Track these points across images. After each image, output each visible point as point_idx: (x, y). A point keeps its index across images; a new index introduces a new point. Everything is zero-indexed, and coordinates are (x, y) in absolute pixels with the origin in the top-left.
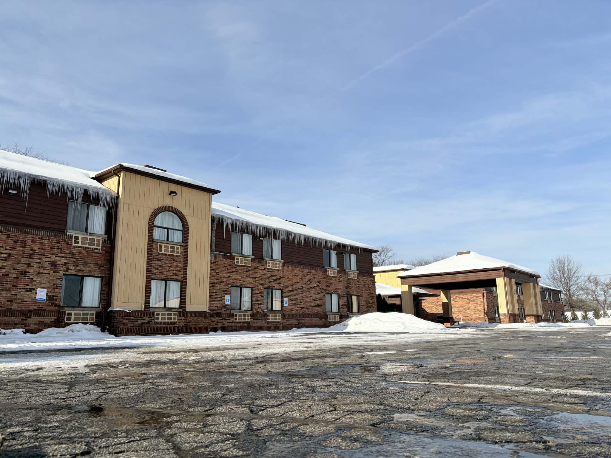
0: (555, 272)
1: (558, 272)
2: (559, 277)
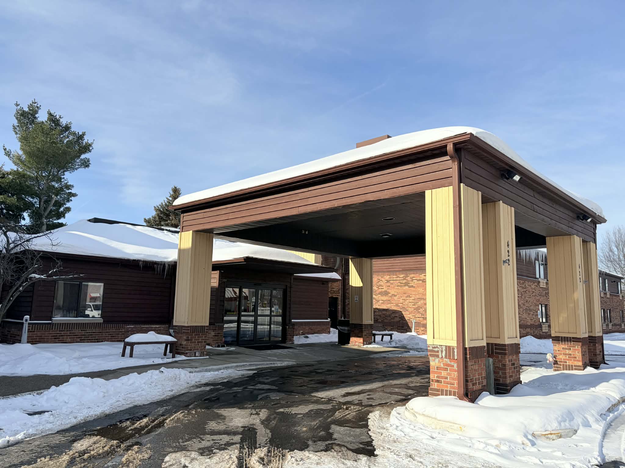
0: (611, 250)
1: (615, 249)
2: (616, 258)
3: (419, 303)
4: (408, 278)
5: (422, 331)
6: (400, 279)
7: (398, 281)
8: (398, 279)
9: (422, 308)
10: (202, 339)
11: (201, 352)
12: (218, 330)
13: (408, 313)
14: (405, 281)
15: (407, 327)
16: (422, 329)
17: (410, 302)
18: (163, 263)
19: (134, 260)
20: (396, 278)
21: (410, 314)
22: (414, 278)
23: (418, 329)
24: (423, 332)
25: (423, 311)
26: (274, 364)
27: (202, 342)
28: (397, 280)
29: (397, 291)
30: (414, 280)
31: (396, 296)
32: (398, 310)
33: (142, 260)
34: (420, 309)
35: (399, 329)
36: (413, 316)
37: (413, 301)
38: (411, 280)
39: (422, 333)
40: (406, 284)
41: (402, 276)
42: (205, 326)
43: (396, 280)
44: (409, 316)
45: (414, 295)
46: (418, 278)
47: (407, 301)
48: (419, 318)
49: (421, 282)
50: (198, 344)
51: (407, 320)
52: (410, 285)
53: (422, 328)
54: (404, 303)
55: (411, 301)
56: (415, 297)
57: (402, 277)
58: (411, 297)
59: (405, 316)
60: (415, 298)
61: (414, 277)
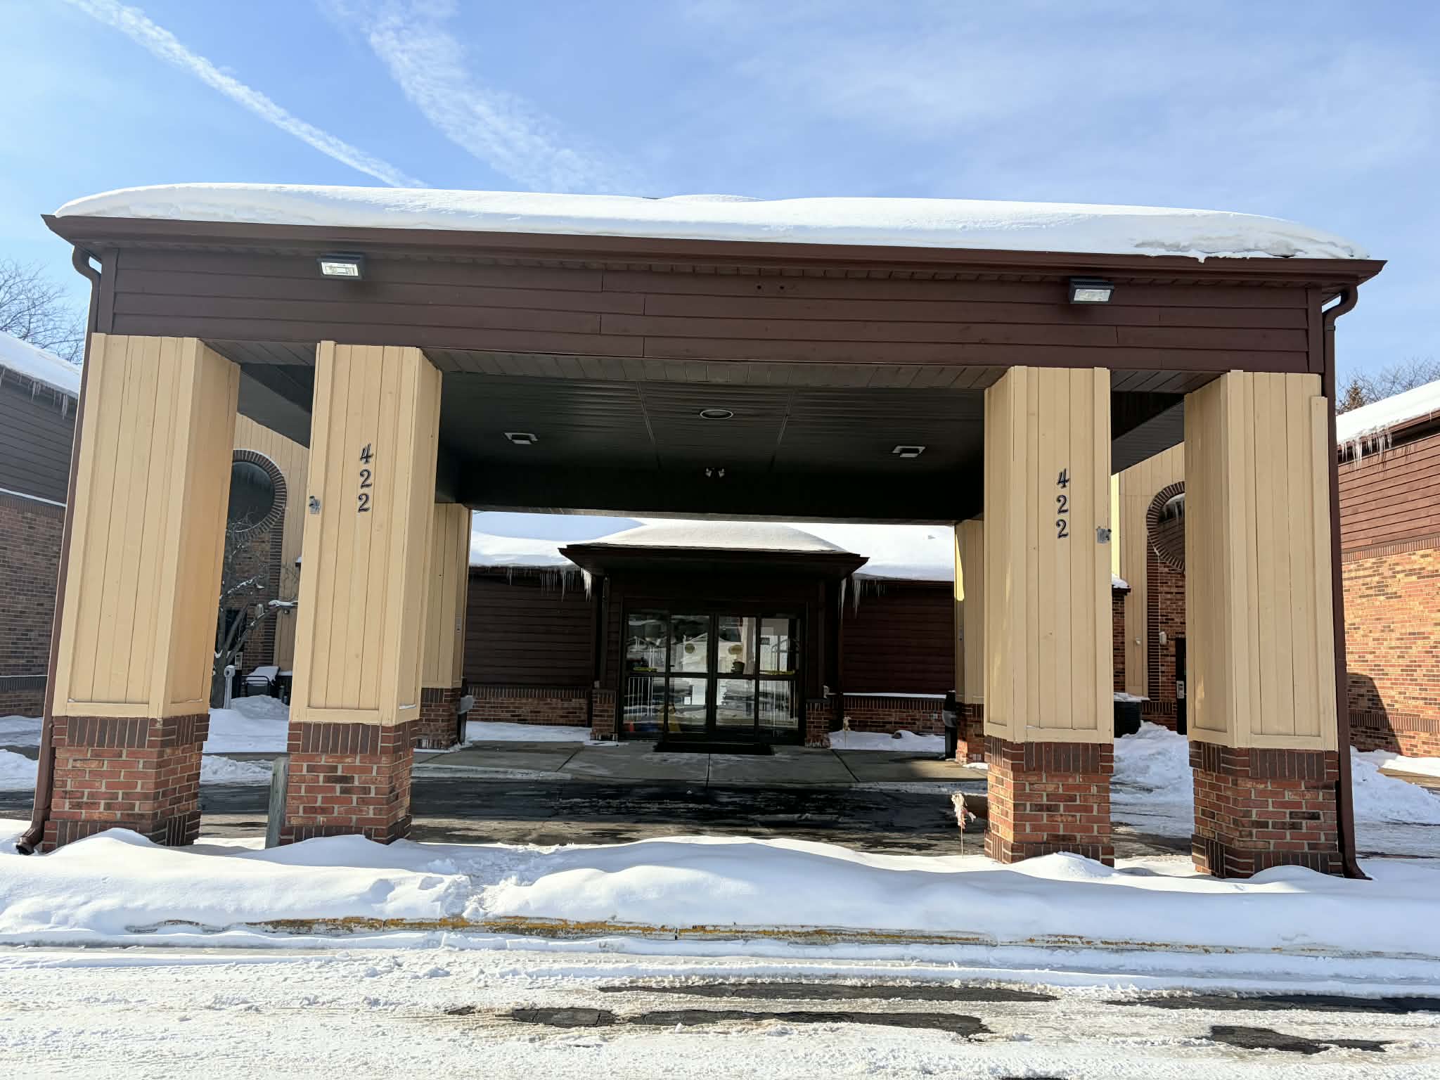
3: (1414, 651)
4: (1384, 570)
5: (1424, 743)
6: (1367, 573)
7: (1361, 581)
8: (1361, 573)
9: (1420, 666)
10: (436, 715)
11: (434, 741)
12: (601, 702)
13: (1388, 684)
14: (1377, 579)
15: (1386, 731)
16: (1424, 736)
17: (1391, 648)
18: (555, 570)
19: (494, 569)
20: (1356, 570)
21: (1392, 688)
22: (1398, 568)
23: (1414, 737)
24: (1426, 747)
25: (1424, 675)
26: (506, 772)
27: (437, 720)
28: (1359, 577)
29: (1360, 612)
30: (1398, 572)
31: (1359, 628)
32: (1364, 673)
33: (511, 566)
34: (1415, 671)
35: (1370, 737)
36: (1400, 693)
37: (1398, 643)
38: (1390, 573)
39: (1425, 751)
40: (1381, 588)
41: (1369, 562)
42: (442, 689)
43: (1356, 578)
44: (1392, 693)
45: (1399, 625)
46: (1408, 567)
47: (1385, 643)
48: (1414, 698)
49: (1414, 578)
50: (429, 725)
51: (1386, 707)
52: (1389, 590)
53: (1422, 734)
54: (1378, 652)
55: (1394, 644)
56: (1403, 631)
57: (1371, 568)
58: (1392, 631)
59: (1381, 692)
60: (1401, 634)
61: (1397, 564)
